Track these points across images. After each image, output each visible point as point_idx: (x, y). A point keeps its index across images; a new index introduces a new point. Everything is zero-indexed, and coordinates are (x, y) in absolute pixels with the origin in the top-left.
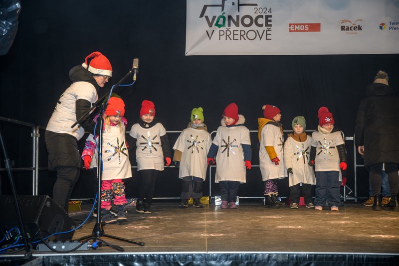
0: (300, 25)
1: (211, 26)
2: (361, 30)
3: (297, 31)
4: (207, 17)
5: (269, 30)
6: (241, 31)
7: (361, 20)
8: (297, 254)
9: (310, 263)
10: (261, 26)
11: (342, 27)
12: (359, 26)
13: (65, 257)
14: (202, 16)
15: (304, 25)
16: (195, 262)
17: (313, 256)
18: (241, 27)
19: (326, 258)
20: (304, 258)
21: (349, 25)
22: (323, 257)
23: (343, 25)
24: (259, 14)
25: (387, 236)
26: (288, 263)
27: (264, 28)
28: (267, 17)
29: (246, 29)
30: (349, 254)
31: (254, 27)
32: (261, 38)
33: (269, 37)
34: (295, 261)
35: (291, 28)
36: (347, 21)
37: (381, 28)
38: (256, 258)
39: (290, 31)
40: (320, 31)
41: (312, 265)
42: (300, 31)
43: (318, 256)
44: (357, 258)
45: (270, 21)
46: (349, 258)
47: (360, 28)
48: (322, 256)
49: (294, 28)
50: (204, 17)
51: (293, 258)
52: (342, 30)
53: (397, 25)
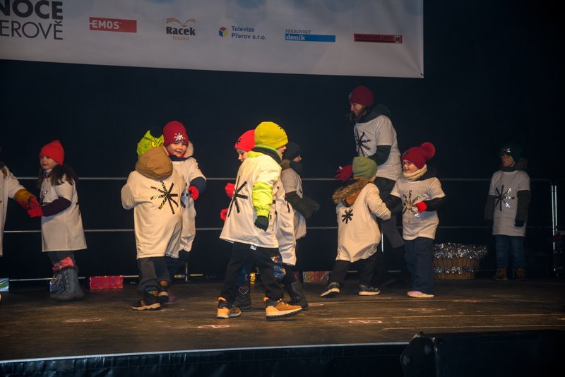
0: (107, 20)
2: (194, 34)
3: (102, 29)
5: (59, 24)
6: (13, 22)
7: (193, 21)
8: (88, 358)
9: (108, 370)
10: (46, 17)
11: (167, 28)
15: (113, 20)
17: (112, 359)
18: (13, 16)
19: (131, 361)
20: (99, 363)
21: (178, 26)
22: (127, 361)
23: (169, 25)
25: (220, 326)
26: (74, 372)
27: (51, 21)
28: (55, 4)
29: (23, 20)
30: (163, 354)
31: (34, 17)
32: (46, 36)
33: (58, 35)
34: (84, 369)
35: (93, 23)
36: (174, 20)
37: (221, 34)
38: (24, 369)
39: (91, 28)
40: (136, 32)
41: (110, 373)
42: (107, 29)
43: (120, 359)
44: (175, 358)
45: (60, 11)
46: (163, 358)
47: (192, 32)
48: (125, 359)
49: (97, 24)
51: (81, 364)
52: (167, 33)
53: (242, 31)
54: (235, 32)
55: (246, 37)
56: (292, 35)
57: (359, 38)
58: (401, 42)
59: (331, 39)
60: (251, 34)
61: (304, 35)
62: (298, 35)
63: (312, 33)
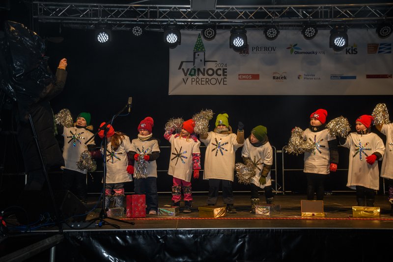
0: (246, 75)
1: (186, 75)
3: (244, 79)
4: (183, 70)
5: (225, 78)
6: (206, 79)
7: (286, 73)
8: (237, 229)
10: (220, 75)
11: (274, 77)
12: (284, 76)
13: (79, 232)
14: (180, 68)
15: (249, 75)
16: (168, 236)
18: (206, 76)
20: (242, 232)
21: (278, 76)
23: (274, 75)
24: (218, 68)
27: (222, 77)
28: (224, 69)
29: (210, 78)
30: (271, 229)
31: (215, 76)
32: (220, 84)
33: (225, 83)
34: (236, 234)
35: (240, 77)
36: (276, 73)
37: (299, 78)
38: (210, 232)
39: (239, 79)
40: (259, 79)
41: (247, 236)
42: (246, 79)
44: (277, 231)
45: (226, 72)
47: (285, 78)
49: (242, 77)
50: (181, 69)
51: (234, 232)
52: (273, 79)
53: (309, 76)
54: (305, 77)
55: (311, 79)
57: (369, 77)
58: (392, 77)
59: (354, 78)
60: (314, 77)
61: (340, 77)
62: (337, 77)
63: (344, 75)
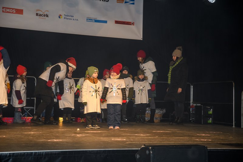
0: (10, 9)
2: (48, 17)
3: (8, 12)
7: (48, 11)
8: (1, 154)
9: (10, 159)
12: (47, 14)
15: (13, 9)
17: (12, 154)
19: (20, 155)
20: (6, 156)
23: (37, 12)
25: (58, 140)
30: (34, 152)
36: (40, 10)
37: (59, 17)
39: (3, 11)
40: (23, 14)
42: (10, 13)
43: (15, 154)
44: (40, 154)
46: (34, 154)
47: (47, 16)
48: (17, 154)
53: (69, 17)
54: (65, 17)
55: (70, 19)
56: (89, 20)
57: (117, 22)
58: (134, 25)
60: (72, 18)
61: (94, 20)
62: (92, 20)
63: (97, 19)
